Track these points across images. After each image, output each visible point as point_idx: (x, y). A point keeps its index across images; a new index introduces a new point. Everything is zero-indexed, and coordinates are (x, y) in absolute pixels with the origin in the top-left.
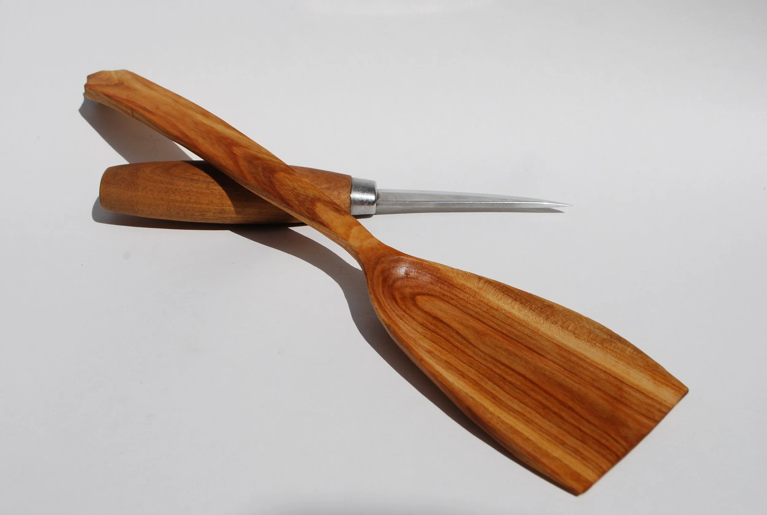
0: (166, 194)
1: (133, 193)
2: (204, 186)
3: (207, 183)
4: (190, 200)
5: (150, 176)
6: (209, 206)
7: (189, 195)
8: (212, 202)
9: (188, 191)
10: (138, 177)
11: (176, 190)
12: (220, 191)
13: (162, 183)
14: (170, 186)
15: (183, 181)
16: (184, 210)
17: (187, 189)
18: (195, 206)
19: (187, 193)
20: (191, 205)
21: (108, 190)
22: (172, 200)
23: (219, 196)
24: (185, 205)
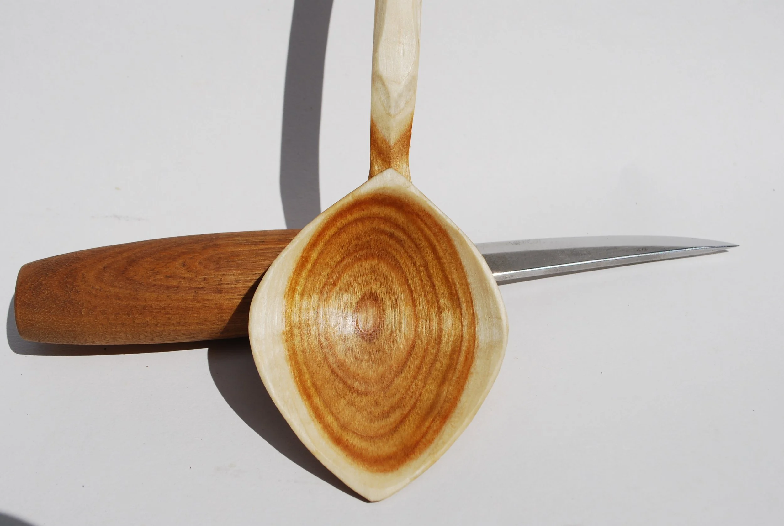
0: (129, 316)
1: (73, 320)
2: (190, 296)
3: (194, 291)
4: (170, 321)
5: (97, 287)
6: (202, 327)
7: (166, 314)
8: (205, 320)
9: (164, 308)
10: (77, 292)
11: (144, 308)
12: (216, 303)
13: (119, 299)
14: (132, 303)
15: (153, 292)
16: (161, 335)
17: (163, 304)
18: (178, 328)
19: (164, 311)
20: (172, 328)
21: (30, 318)
22: (139, 324)
23: (216, 310)
24: (162, 329)
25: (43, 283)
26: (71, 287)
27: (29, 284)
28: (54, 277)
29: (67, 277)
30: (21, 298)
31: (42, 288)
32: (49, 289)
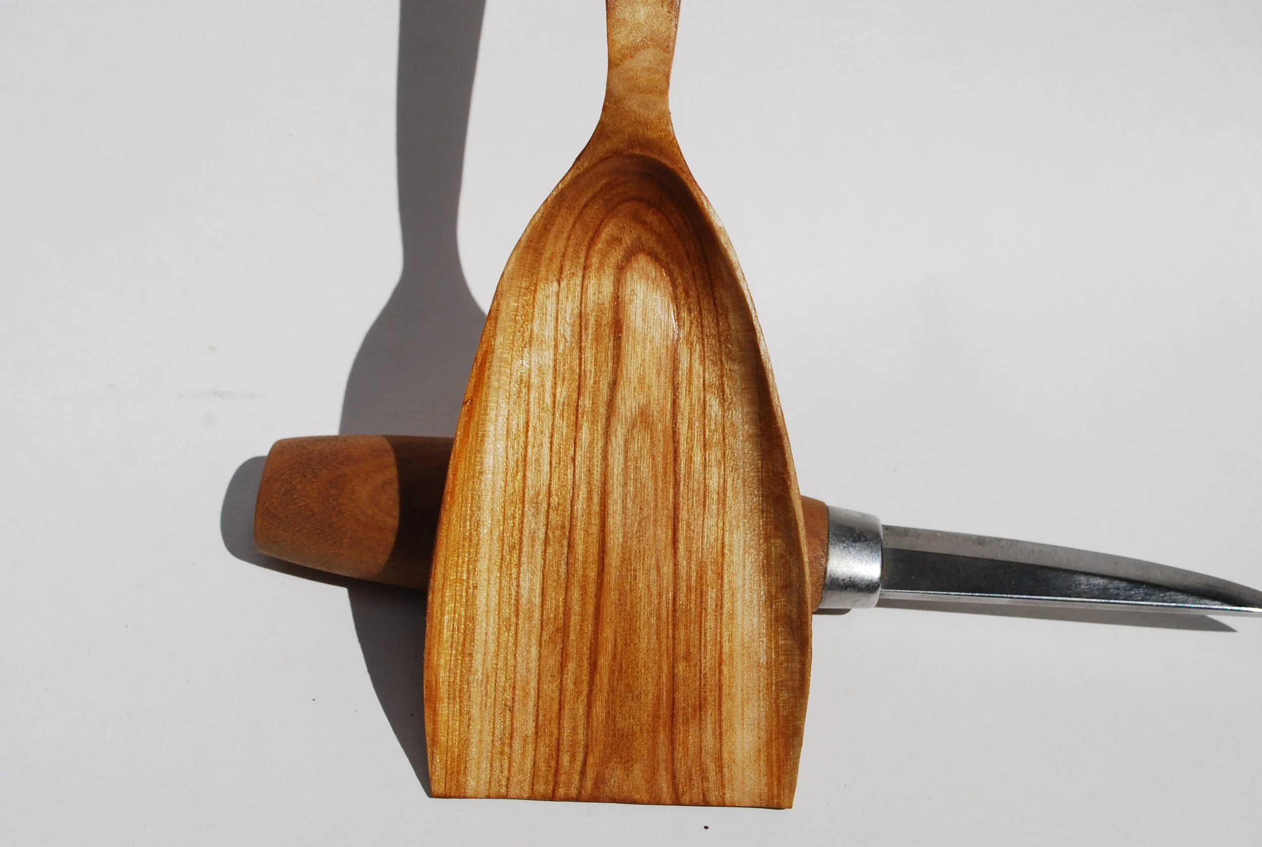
10: (341, 513)
25: (298, 487)
26: (335, 503)
27: (278, 484)
28: (313, 482)
29: (331, 487)
30: (265, 504)
31: (295, 496)
32: (304, 499)
